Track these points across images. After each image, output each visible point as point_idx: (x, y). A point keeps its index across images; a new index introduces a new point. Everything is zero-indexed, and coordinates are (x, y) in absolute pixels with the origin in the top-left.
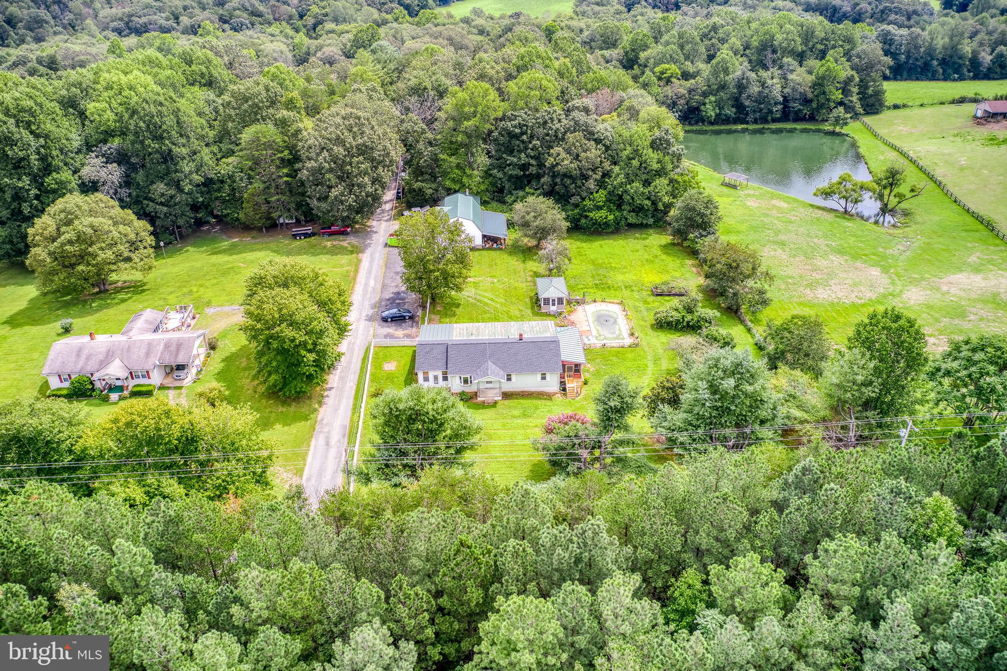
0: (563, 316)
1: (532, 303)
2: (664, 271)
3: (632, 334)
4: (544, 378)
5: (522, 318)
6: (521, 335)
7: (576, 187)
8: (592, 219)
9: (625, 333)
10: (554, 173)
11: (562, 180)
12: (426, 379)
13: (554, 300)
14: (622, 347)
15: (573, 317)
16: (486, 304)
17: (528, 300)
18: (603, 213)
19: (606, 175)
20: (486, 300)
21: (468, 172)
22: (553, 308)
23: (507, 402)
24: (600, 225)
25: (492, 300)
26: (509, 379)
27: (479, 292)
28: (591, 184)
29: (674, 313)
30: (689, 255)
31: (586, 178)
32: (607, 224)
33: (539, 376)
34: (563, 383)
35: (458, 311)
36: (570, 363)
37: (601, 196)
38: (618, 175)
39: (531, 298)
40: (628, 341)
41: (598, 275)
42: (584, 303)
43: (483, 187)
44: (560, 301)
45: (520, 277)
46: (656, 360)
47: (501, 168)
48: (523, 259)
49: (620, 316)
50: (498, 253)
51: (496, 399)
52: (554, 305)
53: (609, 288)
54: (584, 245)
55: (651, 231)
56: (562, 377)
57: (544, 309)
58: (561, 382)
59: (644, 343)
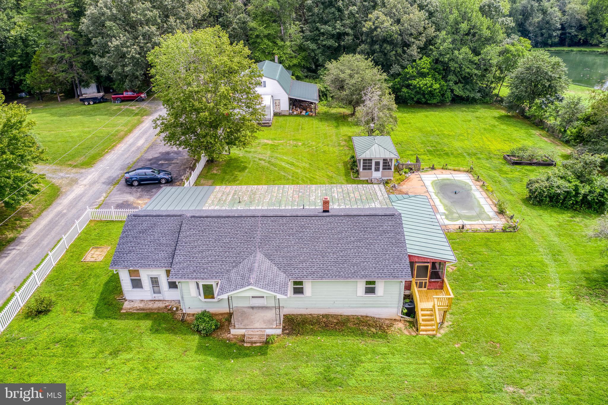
0: (391, 185)
1: (347, 169)
2: (510, 140)
3: (501, 212)
4: (370, 290)
5: (331, 181)
6: (326, 203)
7: (396, 55)
8: (415, 86)
9: (489, 210)
10: (372, 38)
11: (381, 46)
12: (137, 284)
13: (377, 164)
14: (492, 231)
15: (404, 187)
16: (283, 169)
17: (341, 166)
18: (428, 80)
19: (430, 42)
20: (283, 164)
21: (280, 43)
22: (377, 175)
23: (291, 342)
24: (424, 94)
25: (292, 164)
26: (298, 290)
27: (275, 155)
28: (414, 51)
29: (561, 182)
30: (531, 126)
31: (407, 45)
32: (431, 94)
33: (361, 287)
34: (409, 299)
35: (241, 176)
36: (424, 260)
37: (425, 63)
38: (444, 41)
39: (345, 164)
40: (500, 223)
41: (429, 141)
42: (418, 170)
43: (295, 61)
44: (387, 165)
45: (331, 141)
46: (556, 255)
47: (314, 40)
48: (335, 124)
49: (473, 187)
50: (307, 119)
51: (269, 332)
52: (377, 169)
53: (447, 154)
54: (405, 115)
55: (478, 106)
56: (408, 286)
57: (363, 174)
58: (406, 297)
59: (524, 226)
